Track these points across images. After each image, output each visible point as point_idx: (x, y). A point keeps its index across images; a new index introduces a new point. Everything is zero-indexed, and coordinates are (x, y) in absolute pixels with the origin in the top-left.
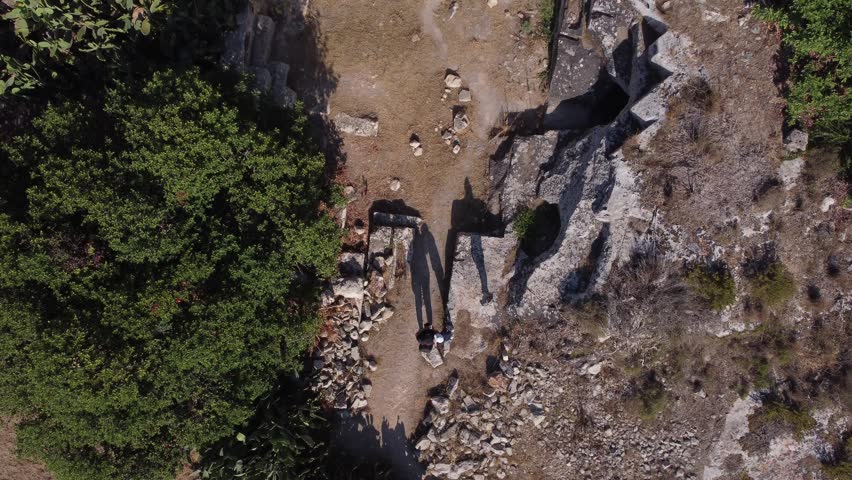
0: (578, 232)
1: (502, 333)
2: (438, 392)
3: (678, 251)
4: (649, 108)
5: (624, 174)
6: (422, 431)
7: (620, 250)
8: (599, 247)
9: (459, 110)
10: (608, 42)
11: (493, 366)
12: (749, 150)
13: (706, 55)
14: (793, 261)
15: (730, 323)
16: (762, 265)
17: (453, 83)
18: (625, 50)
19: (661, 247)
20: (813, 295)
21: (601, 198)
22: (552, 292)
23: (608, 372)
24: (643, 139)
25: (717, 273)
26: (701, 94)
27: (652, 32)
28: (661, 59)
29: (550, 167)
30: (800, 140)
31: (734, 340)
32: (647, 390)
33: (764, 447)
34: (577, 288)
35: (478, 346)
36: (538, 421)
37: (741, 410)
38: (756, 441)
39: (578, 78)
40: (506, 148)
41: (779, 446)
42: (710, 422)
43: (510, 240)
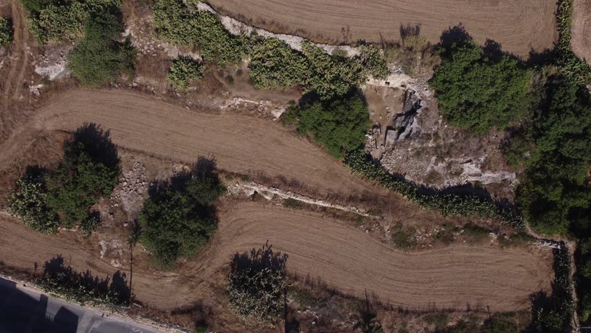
0: (408, 129)
1: (395, 144)
2: (384, 153)
3: (423, 132)
4: (419, 111)
5: (415, 120)
6: (381, 159)
7: (414, 131)
8: (411, 131)
9: (388, 112)
10: (414, 103)
11: (393, 149)
12: (433, 117)
13: (428, 104)
14: (441, 134)
15: (431, 144)
16: (436, 134)
17: (387, 108)
18: (416, 104)
19: (420, 131)
20: (444, 139)
21: (411, 124)
22: (403, 138)
23: (412, 150)
24: (418, 115)
25: (429, 135)
26: (427, 109)
27: (420, 101)
28: (421, 104)
29: (404, 121)
30: (441, 116)
31: (432, 147)
32: (418, 154)
33: (437, 165)
34: (407, 137)
35: (391, 147)
36: (400, 157)
37: (434, 158)
38: (436, 164)
39: (408, 108)
40: (396, 118)
41: (440, 164)
42: (428, 160)
43: (397, 131)
